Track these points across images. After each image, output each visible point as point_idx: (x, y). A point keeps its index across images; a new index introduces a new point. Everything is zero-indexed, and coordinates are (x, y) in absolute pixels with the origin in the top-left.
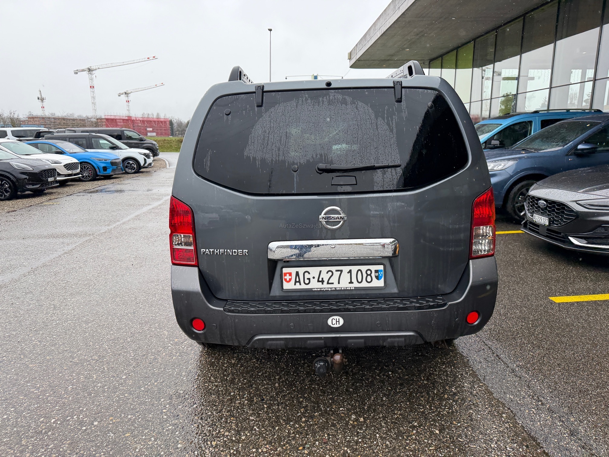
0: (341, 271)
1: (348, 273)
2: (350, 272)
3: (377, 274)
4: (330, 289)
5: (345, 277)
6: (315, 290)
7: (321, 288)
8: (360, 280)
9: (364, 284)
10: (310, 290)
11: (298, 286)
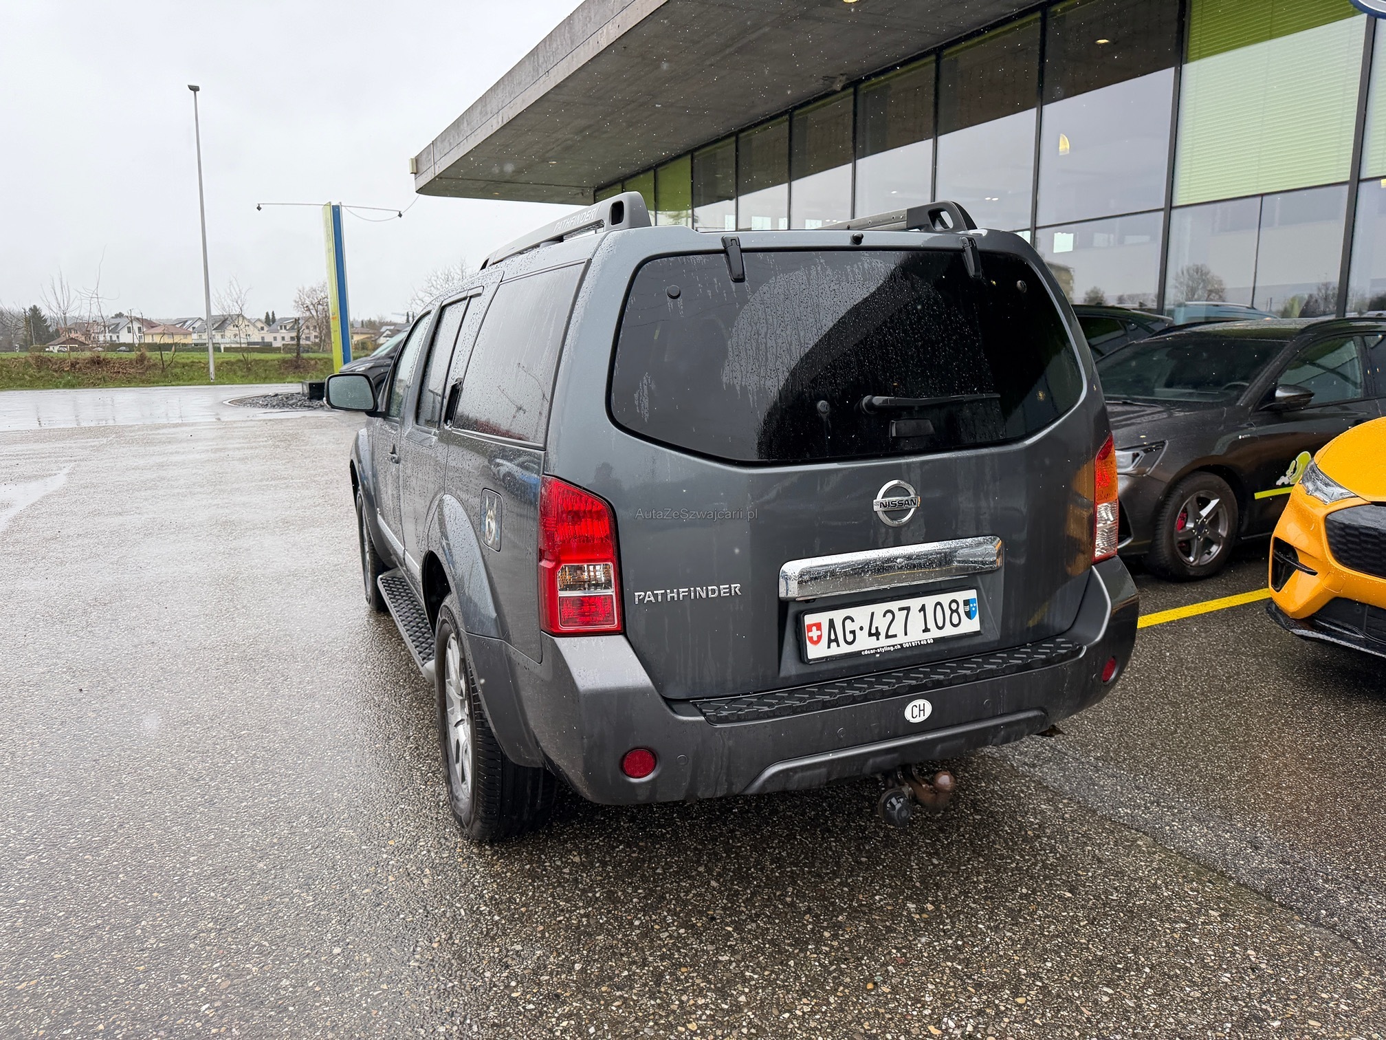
0: (908, 609)
1: (920, 611)
2: (923, 609)
3: (967, 609)
4: (892, 649)
5: (916, 619)
6: (866, 653)
7: (876, 649)
8: (940, 624)
9: (949, 631)
10: (858, 654)
11: (835, 651)
